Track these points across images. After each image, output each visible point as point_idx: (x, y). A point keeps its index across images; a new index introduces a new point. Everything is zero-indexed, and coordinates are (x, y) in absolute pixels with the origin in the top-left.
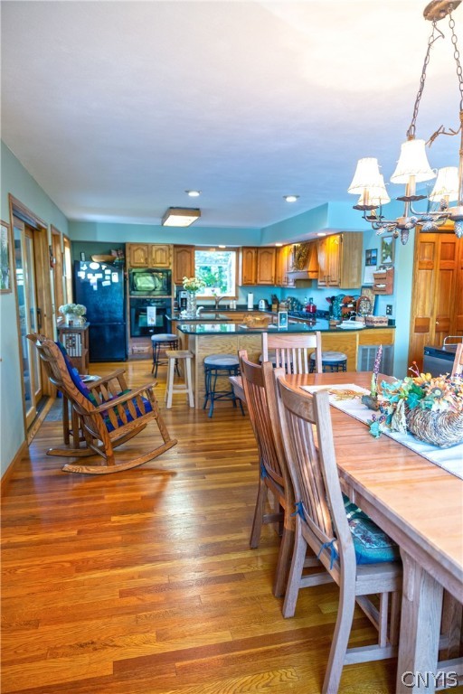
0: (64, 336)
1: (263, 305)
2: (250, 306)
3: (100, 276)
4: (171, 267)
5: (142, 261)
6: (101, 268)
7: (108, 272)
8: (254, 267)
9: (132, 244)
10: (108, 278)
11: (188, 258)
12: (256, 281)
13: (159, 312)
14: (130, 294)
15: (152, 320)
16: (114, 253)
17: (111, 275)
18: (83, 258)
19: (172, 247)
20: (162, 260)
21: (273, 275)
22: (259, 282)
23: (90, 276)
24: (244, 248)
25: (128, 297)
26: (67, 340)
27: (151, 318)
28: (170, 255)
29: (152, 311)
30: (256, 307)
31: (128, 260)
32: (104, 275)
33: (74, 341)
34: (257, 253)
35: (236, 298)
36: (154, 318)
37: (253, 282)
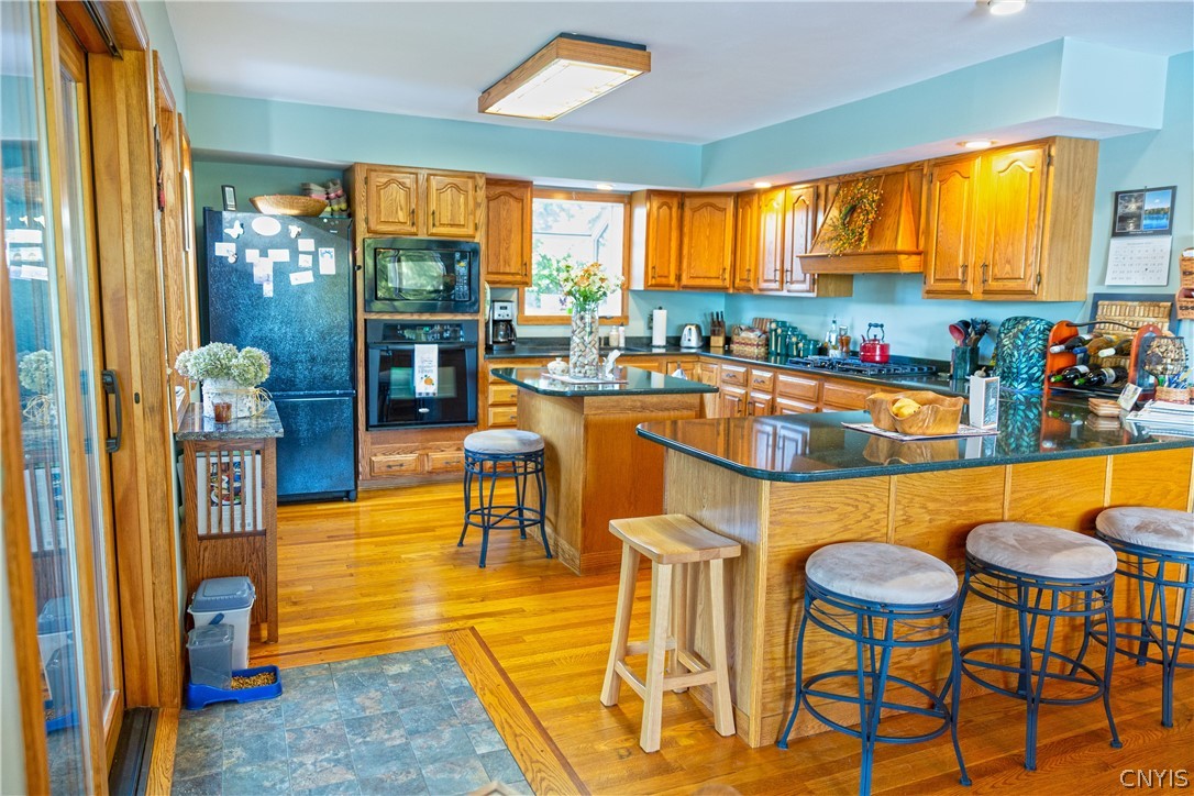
0: (201, 463)
1: (691, 340)
2: (659, 339)
3: (283, 255)
4: (480, 238)
5: (402, 216)
6: (285, 231)
7: (307, 244)
8: (674, 244)
9: (372, 168)
10: (305, 261)
11: (516, 215)
12: (679, 278)
13: (445, 358)
14: (367, 309)
15: (428, 381)
16: (318, 193)
17: (315, 255)
18: (230, 202)
19: (482, 182)
20: (456, 216)
21: (728, 263)
22: (685, 281)
23: (252, 255)
24: (651, 194)
25: (361, 316)
26: (211, 477)
27: (426, 375)
28: (477, 205)
29: (426, 357)
30: (674, 343)
31: (360, 214)
32: (295, 253)
33: (240, 478)
34: (681, 206)
35: (623, 321)
36: (434, 376)
37: (672, 280)
